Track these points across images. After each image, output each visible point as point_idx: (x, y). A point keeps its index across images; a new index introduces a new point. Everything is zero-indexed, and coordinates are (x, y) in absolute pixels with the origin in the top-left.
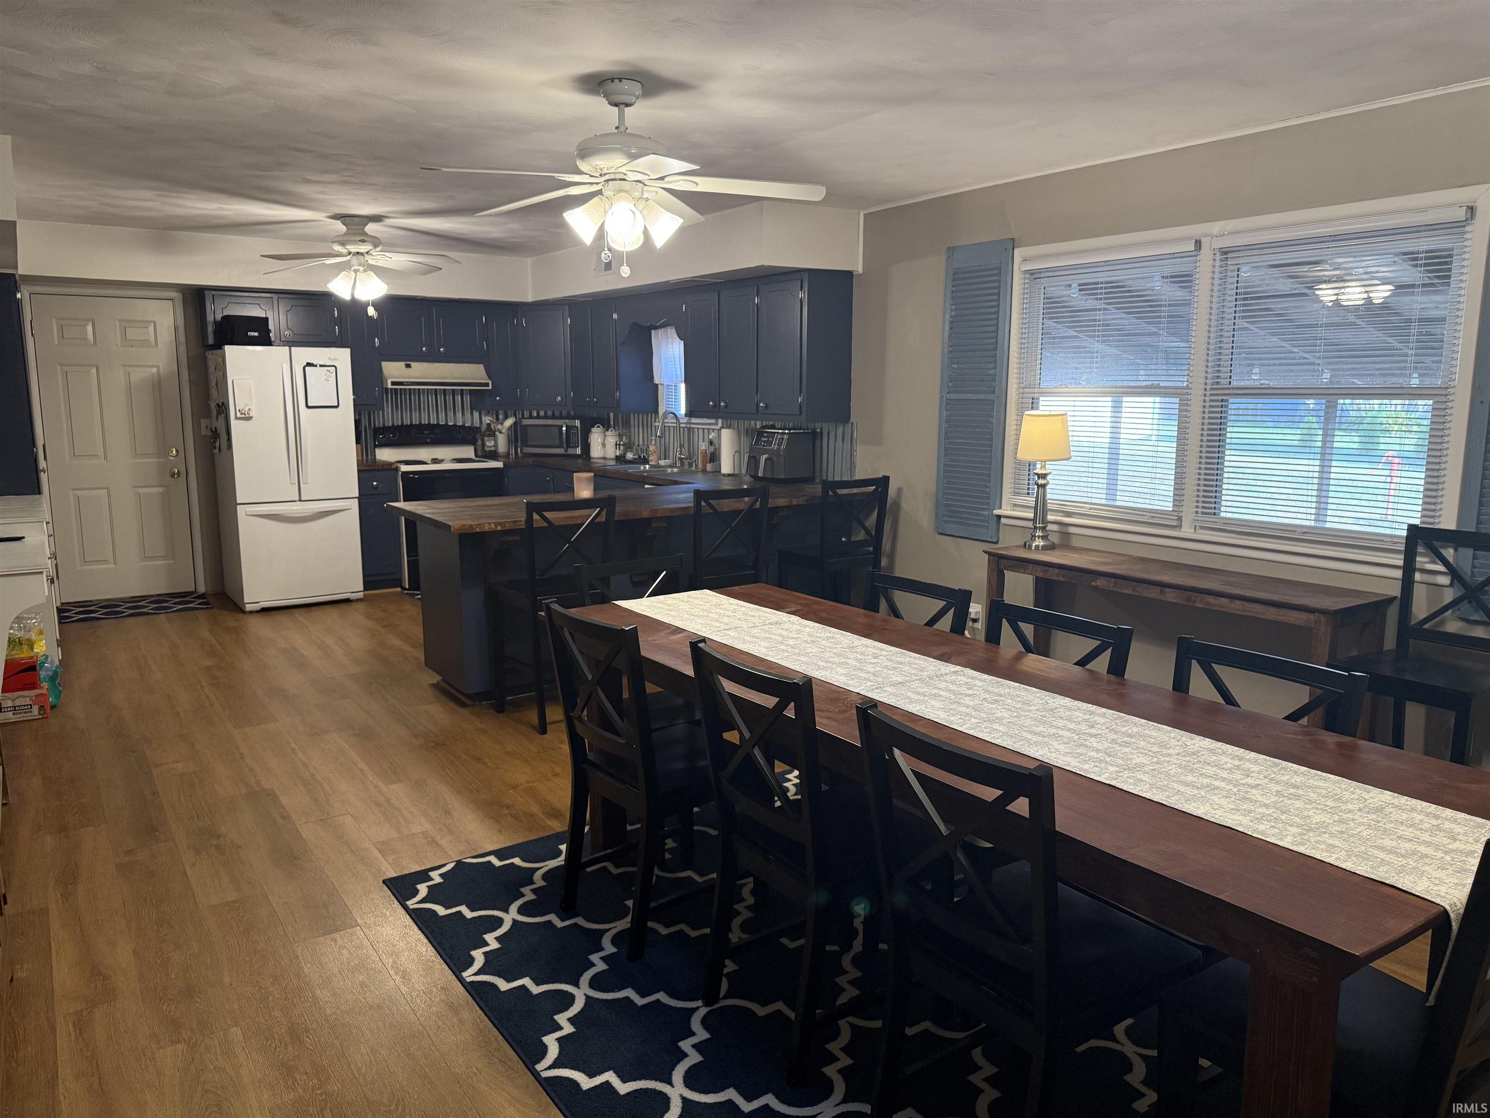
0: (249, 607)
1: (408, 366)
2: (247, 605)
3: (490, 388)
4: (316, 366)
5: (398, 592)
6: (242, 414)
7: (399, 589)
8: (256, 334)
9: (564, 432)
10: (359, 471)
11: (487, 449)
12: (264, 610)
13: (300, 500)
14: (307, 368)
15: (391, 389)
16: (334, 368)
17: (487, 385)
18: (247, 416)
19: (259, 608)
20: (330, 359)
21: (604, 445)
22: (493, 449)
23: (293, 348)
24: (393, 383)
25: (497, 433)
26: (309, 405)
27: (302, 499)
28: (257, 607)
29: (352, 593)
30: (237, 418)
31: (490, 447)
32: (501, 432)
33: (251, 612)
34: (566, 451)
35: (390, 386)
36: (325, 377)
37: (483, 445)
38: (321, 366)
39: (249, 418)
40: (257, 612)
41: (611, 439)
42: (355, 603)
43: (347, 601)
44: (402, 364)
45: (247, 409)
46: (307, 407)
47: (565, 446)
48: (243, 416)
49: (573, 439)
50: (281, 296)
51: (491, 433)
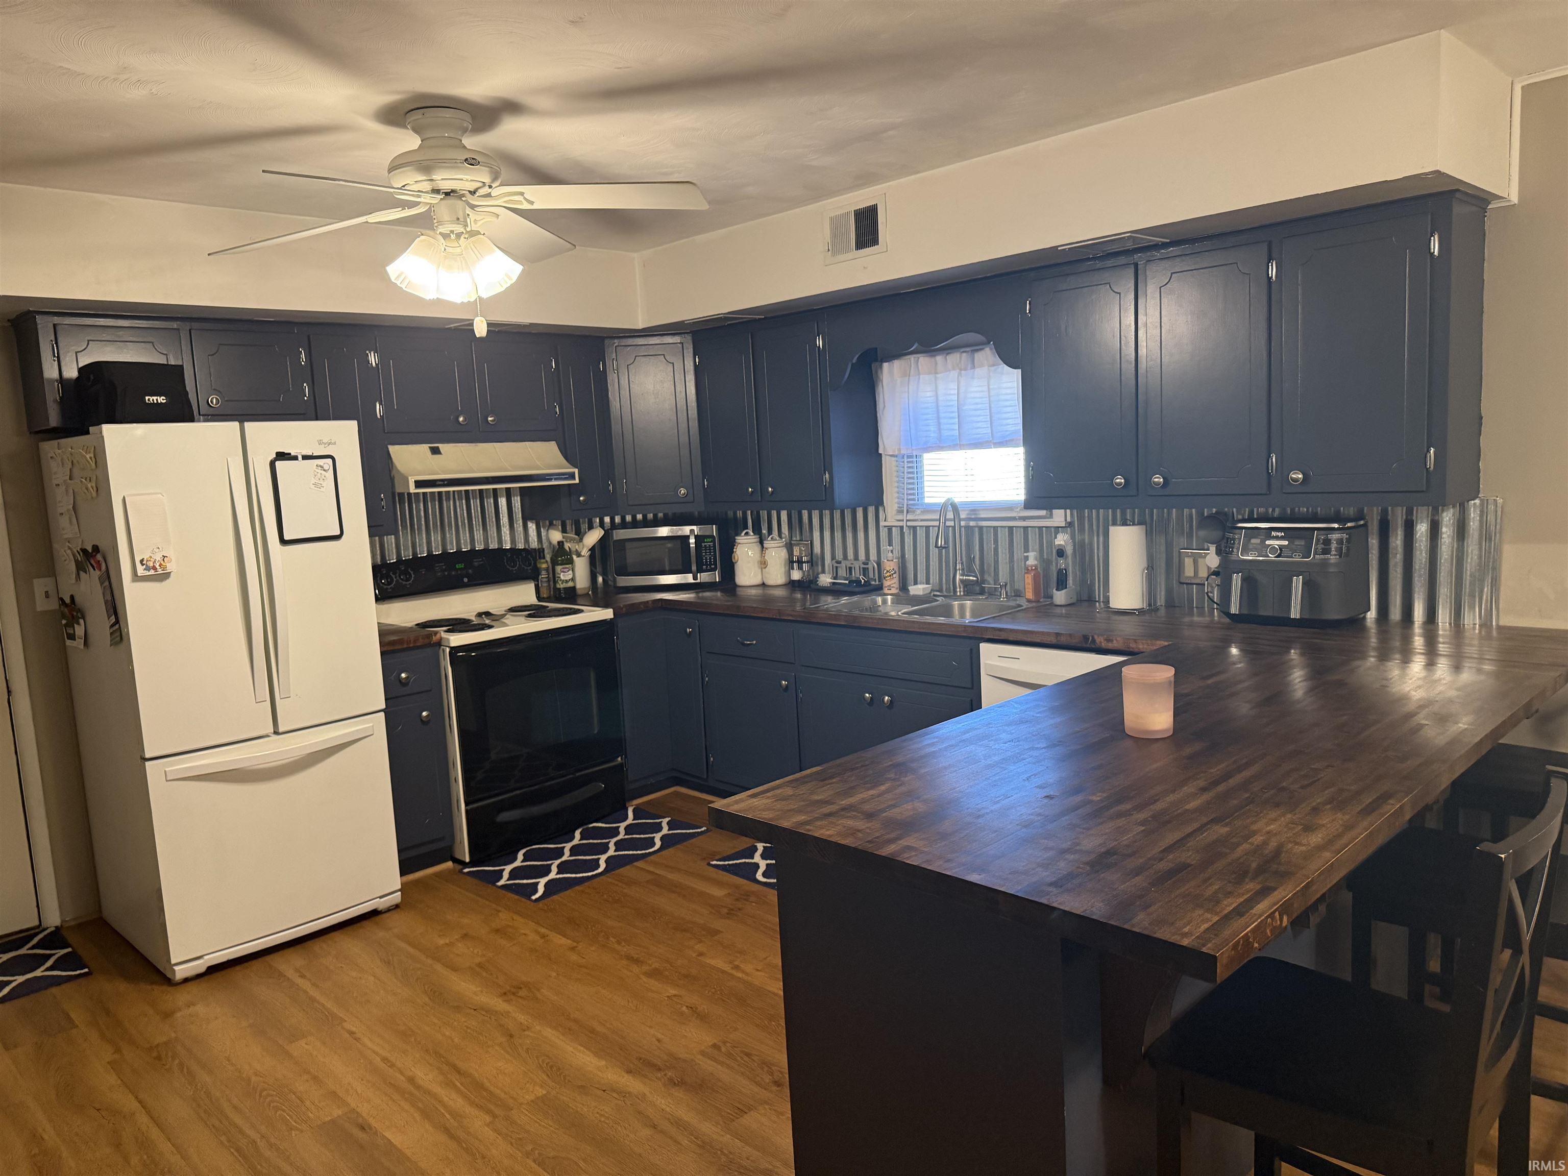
0: (181, 972)
1: (435, 451)
2: (176, 968)
3: (577, 481)
4: (295, 458)
5: (449, 871)
6: (148, 569)
7: (450, 864)
8: (161, 400)
9: (693, 546)
10: (382, 654)
11: (561, 586)
12: (213, 970)
13: (276, 733)
14: (278, 464)
15: (414, 493)
16: (330, 461)
17: (572, 476)
18: (160, 571)
19: (203, 969)
20: (320, 442)
21: (763, 564)
22: (570, 584)
23: (247, 424)
24: (419, 484)
25: (575, 557)
26: (286, 538)
27: (281, 730)
28: (200, 966)
29: (381, 897)
30: (136, 578)
31: (567, 581)
32: (579, 555)
33: (186, 980)
34: (695, 578)
35: (412, 489)
36: (313, 481)
37: (554, 578)
38: (305, 458)
39: (166, 576)
40: (199, 976)
41: (776, 553)
42: (387, 915)
43: (374, 913)
44: (425, 448)
45: (158, 557)
46: (283, 542)
47: (694, 568)
48: (152, 572)
49: (707, 557)
50: (195, 325)
51: (562, 556)
